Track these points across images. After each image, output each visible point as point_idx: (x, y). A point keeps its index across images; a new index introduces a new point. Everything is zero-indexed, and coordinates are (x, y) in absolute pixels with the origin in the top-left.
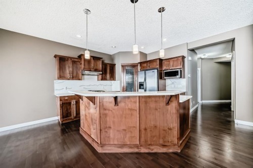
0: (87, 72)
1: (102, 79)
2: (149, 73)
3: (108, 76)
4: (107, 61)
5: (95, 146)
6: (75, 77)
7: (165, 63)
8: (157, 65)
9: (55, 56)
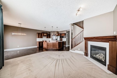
0: (44, 36)
1: (47, 38)
2: (58, 37)
3: (49, 37)
4: (48, 33)
5: (46, 49)
6: (41, 37)
7: (62, 34)
8: (60, 35)
9: (37, 33)
